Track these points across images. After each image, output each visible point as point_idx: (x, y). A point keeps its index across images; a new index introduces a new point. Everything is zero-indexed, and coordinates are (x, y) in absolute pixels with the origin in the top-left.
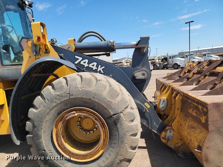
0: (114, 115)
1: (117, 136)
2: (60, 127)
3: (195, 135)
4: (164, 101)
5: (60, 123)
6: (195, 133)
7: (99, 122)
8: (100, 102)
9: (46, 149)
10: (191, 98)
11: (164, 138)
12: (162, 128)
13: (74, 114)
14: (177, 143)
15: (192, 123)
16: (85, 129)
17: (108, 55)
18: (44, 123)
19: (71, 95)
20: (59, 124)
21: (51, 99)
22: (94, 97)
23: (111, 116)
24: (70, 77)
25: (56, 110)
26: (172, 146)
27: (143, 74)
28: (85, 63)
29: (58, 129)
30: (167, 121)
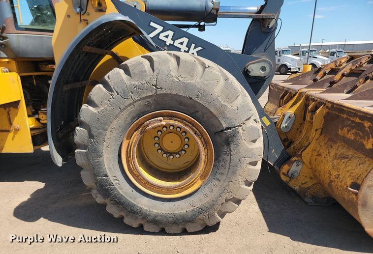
0: (228, 128)
1: (228, 163)
2: (134, 141)
3: (349, 168)
4: (290, 117)
5: (135, 133)
6: (348, 166)
7: (200, 138)
8: (207, 106)
9: (109, 174)
10: (349, 110)
11: (286, 175)
12: (285, 159)
13: (161, 121)
14: (305, 183)
15: (343, 151)
16: (166, 151)
17: (202, 28)
18: (108, 133)
19: (159, 88)
20: (133, 136)
21: (124, 91)
22: (198, 96)
23: (222, 131)
24: (158, 56)
25: (130, 113)
26: (296, 188)
27: (263, 69)
28: (167, 37)
29: (130, 143)
30: (292, 148)
